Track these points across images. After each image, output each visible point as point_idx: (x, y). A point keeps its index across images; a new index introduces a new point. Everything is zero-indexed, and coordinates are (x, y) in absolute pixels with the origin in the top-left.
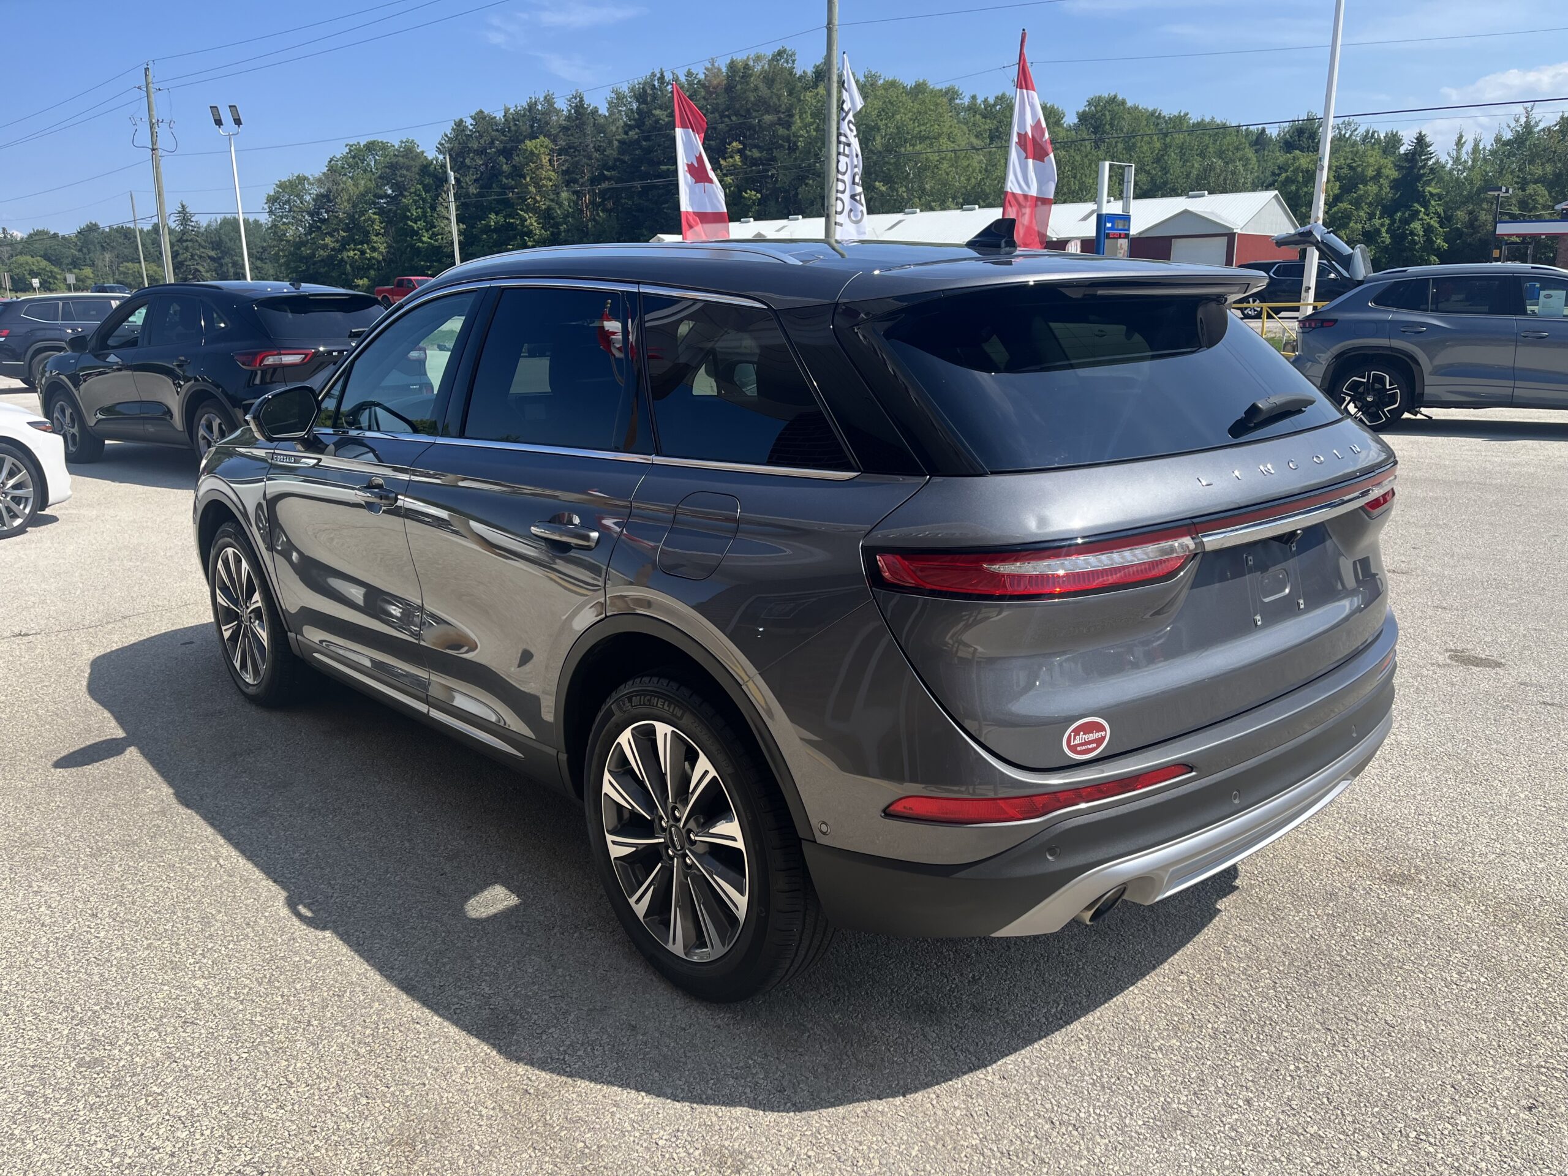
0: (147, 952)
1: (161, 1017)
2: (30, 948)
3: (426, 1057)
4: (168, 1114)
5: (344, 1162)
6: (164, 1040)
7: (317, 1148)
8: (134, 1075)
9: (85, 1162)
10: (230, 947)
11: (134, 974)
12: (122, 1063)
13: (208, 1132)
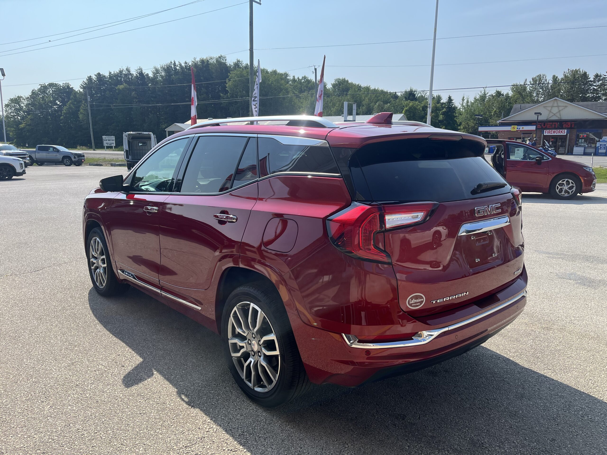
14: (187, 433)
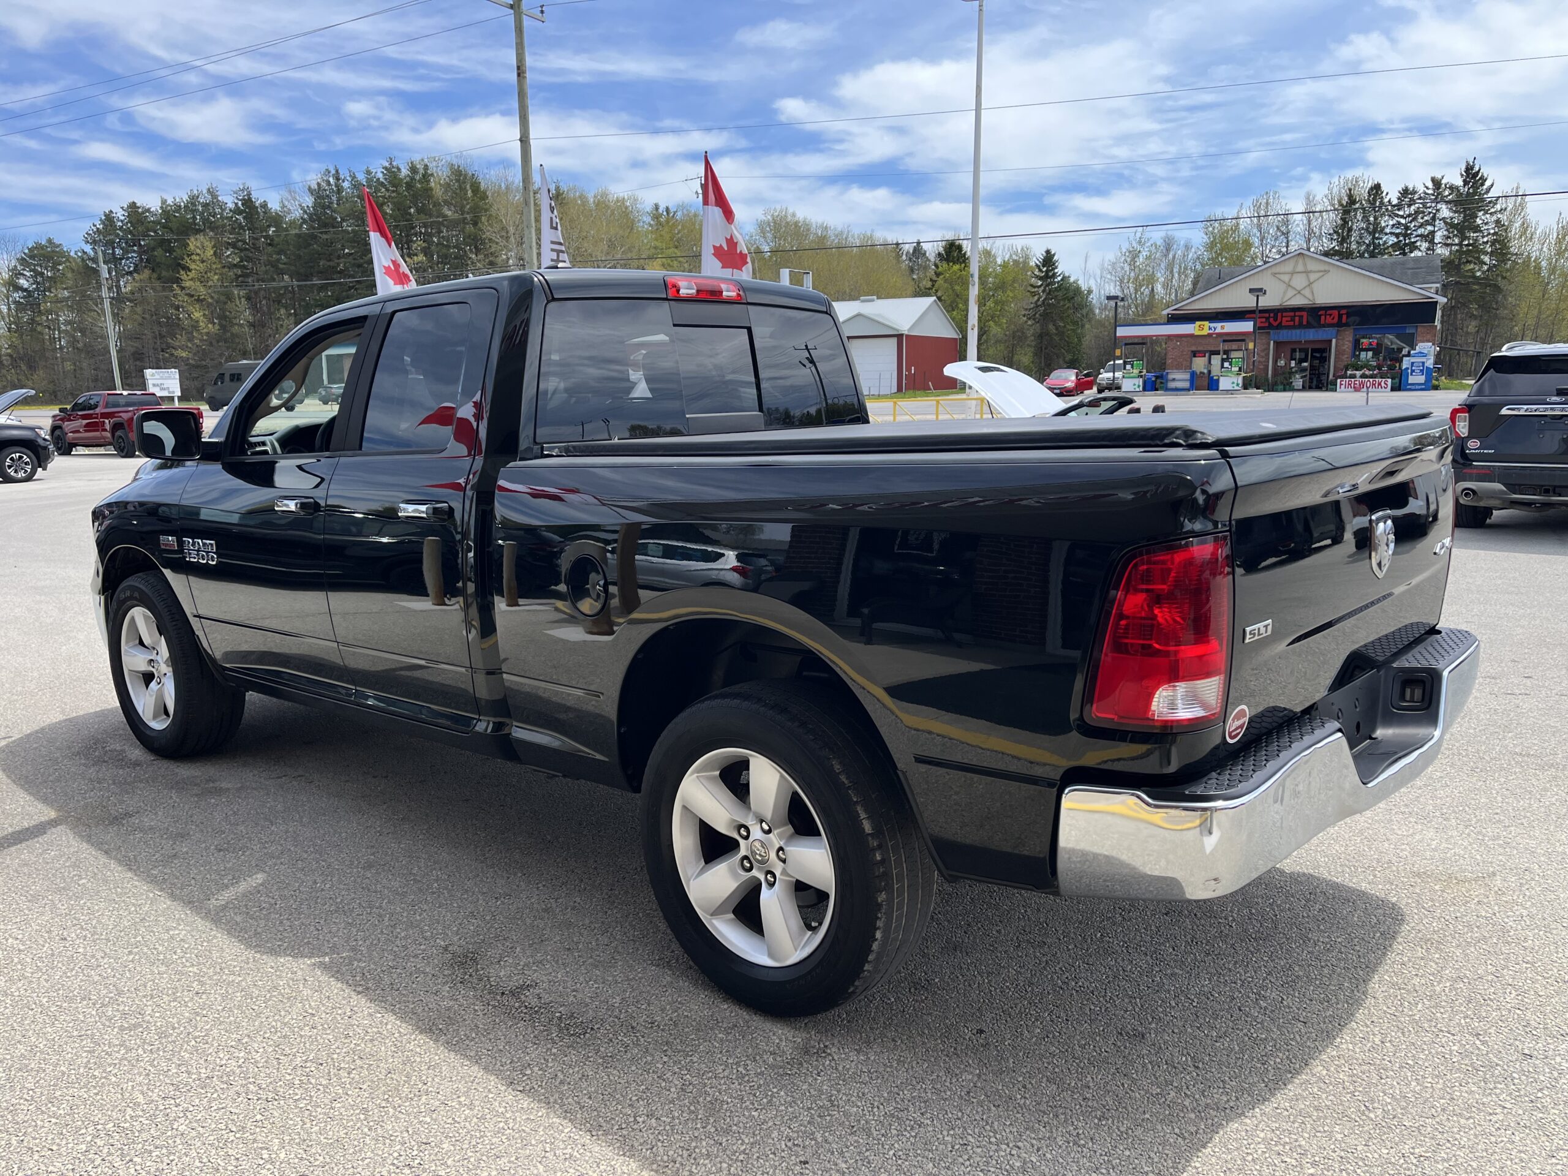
0: (131, 957)
1: (174, 993)
2: (19, 967)
3: (414, 986)
4: (219, 1045)
5: (383, 1048)
6: (187, 1006)
7: (359, 1045)
8: (174, 1028)
9: (168, 1081)
10: (205, 944)
11: (129, 971)
12: (159, 1024)
13: (261, 1050)
14: (175, 1071)
